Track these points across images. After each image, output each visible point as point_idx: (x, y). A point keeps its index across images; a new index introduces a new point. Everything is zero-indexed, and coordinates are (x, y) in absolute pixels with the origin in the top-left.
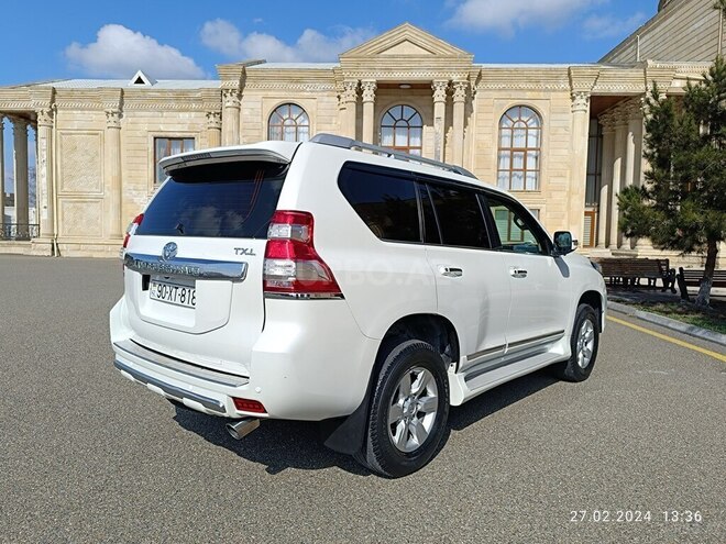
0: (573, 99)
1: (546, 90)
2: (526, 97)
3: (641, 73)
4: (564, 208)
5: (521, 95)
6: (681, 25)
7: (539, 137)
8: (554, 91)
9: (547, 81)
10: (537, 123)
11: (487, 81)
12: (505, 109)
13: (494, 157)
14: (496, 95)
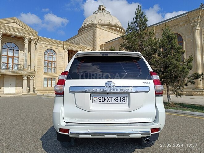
0: (64, 50)
1: (57, 46)
2: (52, 47)
3: (79, 46)
5: (50, 46)
6: (85, 37)
7: (56, 58)
8: (59, 47)
9: (58, 44)
10: (55, 55)
11: (41, 41)
12: (46, 49)
13: (43, 63)
14: (43, 45)
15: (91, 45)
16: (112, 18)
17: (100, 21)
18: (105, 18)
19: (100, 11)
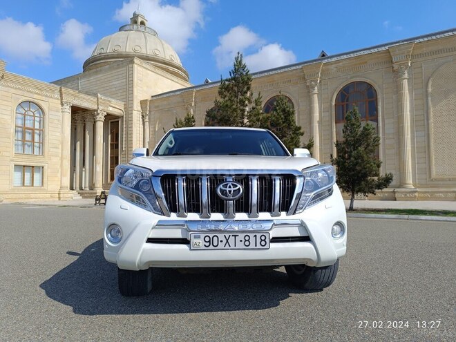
0: (62, 105)
1: (46, 96)
2: (35, 97)
3: (96, 99)
4: (59, 167)
5: (31, 95)
6: (106, 80)
7: (42, 122)
8: (51, 97)
9: (47, 91)
10: (40, 115)
11: (7, 81)
12: (20, 101)
13: (13, 131)
14: (14, 91)
15: (120, 98)
16: (163, 45)
17: (137, 48)
18: (148, 43)
19: (135, 27)
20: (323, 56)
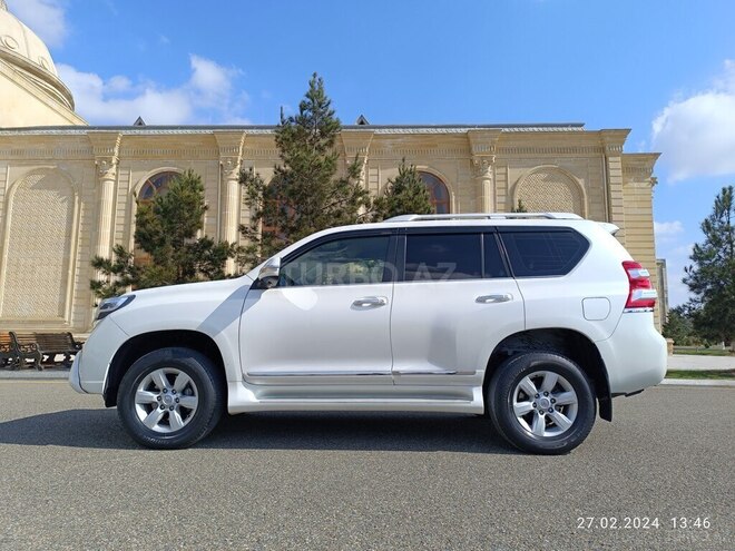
20: (362, 123)
